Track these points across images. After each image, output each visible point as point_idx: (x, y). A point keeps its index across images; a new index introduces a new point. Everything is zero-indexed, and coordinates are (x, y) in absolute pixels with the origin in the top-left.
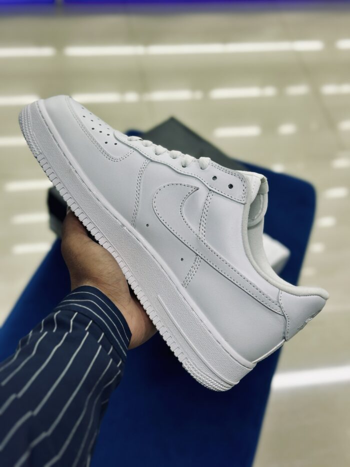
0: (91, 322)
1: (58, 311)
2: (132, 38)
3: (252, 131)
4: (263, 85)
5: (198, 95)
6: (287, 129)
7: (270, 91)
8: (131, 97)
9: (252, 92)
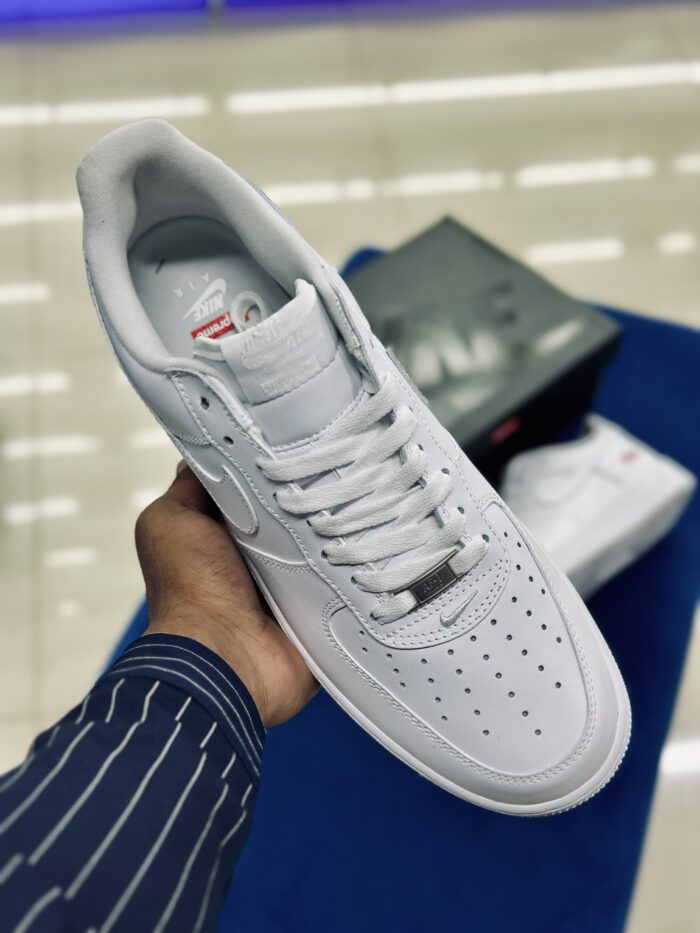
0: (189, 700)
1: (118, 680)
2: (359, 71)
3: (607, 249)
4: (626, 154)
5: (494, 180)
6: (677, 243)
7: (640, 167)
8: (360, 190)
9: (605, 170)
